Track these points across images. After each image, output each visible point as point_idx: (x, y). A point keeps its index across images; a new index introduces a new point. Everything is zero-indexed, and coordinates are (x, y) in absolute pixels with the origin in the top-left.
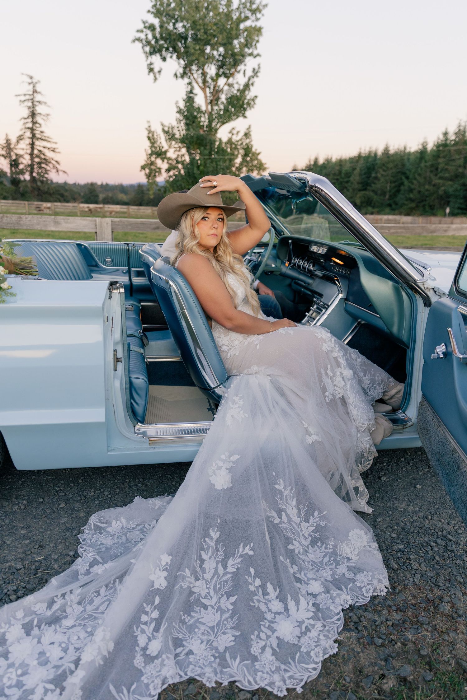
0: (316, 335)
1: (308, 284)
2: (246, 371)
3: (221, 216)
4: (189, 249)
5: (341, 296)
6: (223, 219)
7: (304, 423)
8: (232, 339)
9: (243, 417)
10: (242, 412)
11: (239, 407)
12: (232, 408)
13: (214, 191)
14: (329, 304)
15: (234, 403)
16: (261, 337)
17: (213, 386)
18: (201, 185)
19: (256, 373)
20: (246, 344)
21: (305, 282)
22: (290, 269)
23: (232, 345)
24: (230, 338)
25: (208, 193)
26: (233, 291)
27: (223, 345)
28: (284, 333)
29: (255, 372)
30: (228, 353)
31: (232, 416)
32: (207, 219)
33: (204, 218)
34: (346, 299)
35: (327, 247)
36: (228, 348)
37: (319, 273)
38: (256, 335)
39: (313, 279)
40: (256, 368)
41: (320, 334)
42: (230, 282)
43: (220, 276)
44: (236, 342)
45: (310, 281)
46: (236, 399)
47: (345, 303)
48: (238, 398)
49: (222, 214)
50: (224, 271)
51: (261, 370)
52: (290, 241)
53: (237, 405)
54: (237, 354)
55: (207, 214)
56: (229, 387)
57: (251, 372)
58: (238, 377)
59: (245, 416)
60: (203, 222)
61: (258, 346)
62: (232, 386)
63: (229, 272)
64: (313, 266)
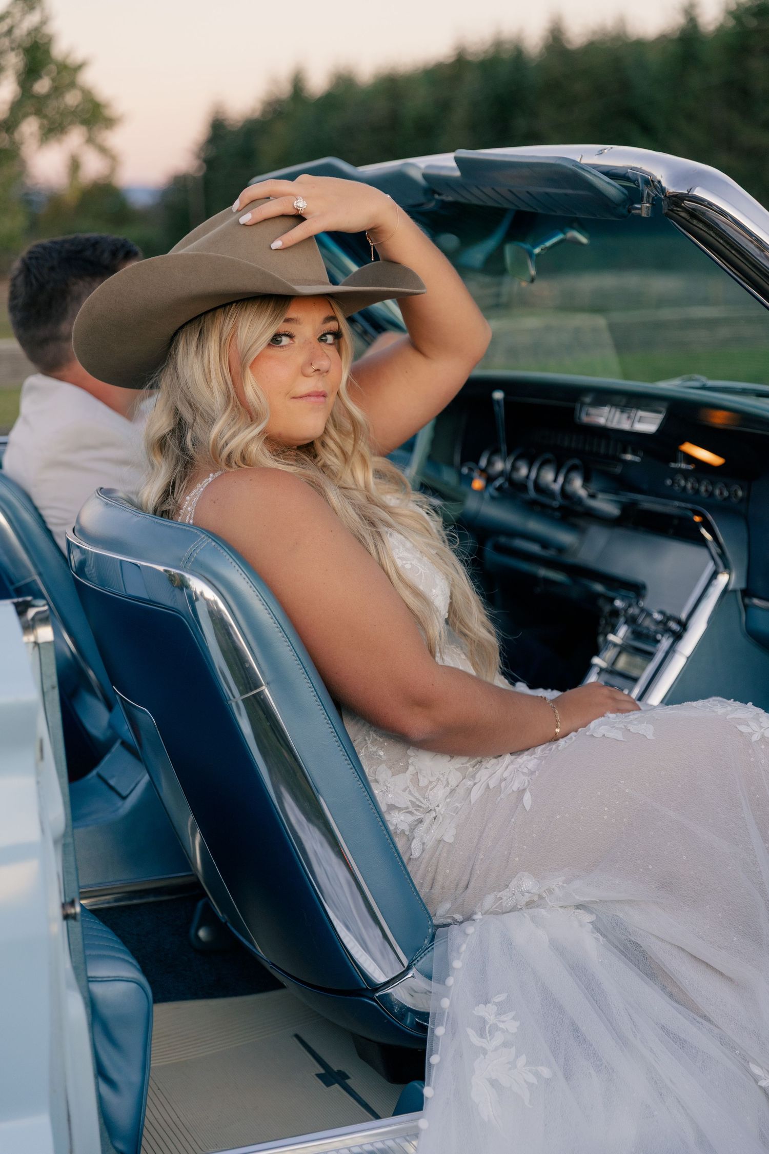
0: (743, 728)
1: (561, 549)
2: (489, 901)
3: (333, 325)
4: (236, 457)
5: (723, 579)
6: (337, 335)
7: (757, 1070)
8: (423, 782)
9: (532, 1079)
10: (522, 1060)
11: (505, 1045)
12: (485, 1052)
13: (299, 232)
14: (683, 616)
15: (482, 1028)
16: (527, 761)
17: (379, 977)
18: (246, 218)
19: (530, 904)
20: (476, 794)
21: (545, 543)
22: (493, 498)
23: (425, 804)
24: (415, 779)
25: (277, 244)
26: (417, 593)
27: (392, 807)
28: (618, 735)
29: (527, 897)
30: (410, 839)
31: (494, 1083)
32: (285, 341)
33: (275, 340)
34: (747, 593)
35: (666, 404)
36: (410, 819)
37: (606, 505)
38: (508, 758)
39: (573, 527)
40: (528, 883)
41: (754, 726)
42: (399, 563)
43: (360, 540)
44: (439, 793)
45: (565, 538)
46: (487, 1012)
47: (746, 607)
48: (492, 1008)
49: (333, 318)
50: (372, 524)
51: (550, 891)
52: (498, 395)
53: (498, 1039)
54: (449, 838)
55: (287, 320)
56: (446, 969)
57: (508, 903)
58: (470, 929)
59: (537, 1075)
60: (275, 352)
61: (527, 798)
62: (457, 964)
63: (389, 525)
64: (586, 480)
